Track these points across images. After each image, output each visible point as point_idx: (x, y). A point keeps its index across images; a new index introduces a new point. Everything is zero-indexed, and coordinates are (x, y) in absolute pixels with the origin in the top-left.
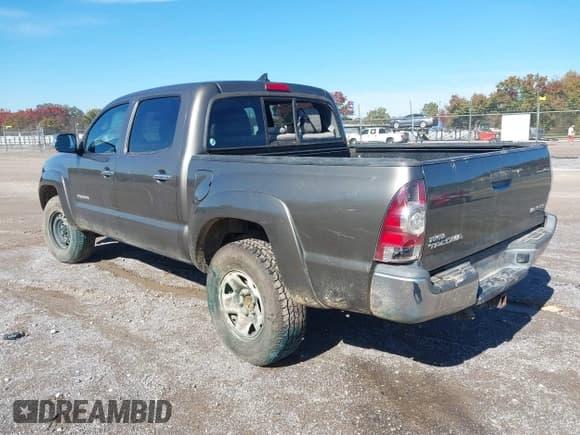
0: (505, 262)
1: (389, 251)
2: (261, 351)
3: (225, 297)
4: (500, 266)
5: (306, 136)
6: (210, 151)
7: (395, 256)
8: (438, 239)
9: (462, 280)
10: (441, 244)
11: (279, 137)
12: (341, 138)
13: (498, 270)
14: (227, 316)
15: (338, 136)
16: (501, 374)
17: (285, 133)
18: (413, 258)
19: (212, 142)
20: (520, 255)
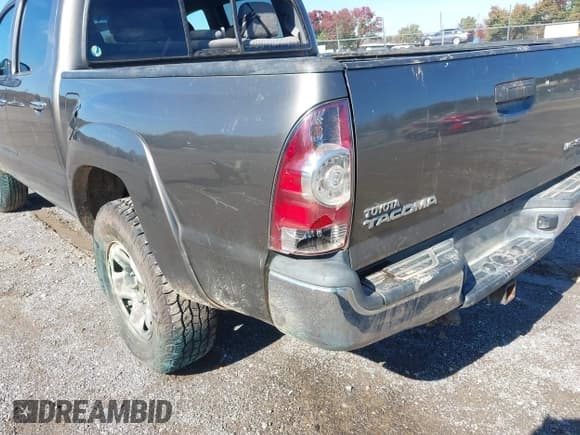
0: (519, 227)
1: (290, 235)
2: (153, 357)
3: (116, 276)
4: (510, 234)
5: (253, 42)
6: (92, 63)
7: (301, 244)
8: (381, 211)
9: (429, 278)
10: (392, 217)
11: (212, 43)
12: (308, 45)
13: (507, 242)
14: (121, 301)
15: (305, 41)
16: (502, 395)
17: (222, 37)
18: (335, 246)
19: (96, 51)
20: (542, 218)
